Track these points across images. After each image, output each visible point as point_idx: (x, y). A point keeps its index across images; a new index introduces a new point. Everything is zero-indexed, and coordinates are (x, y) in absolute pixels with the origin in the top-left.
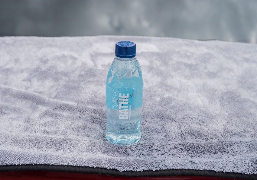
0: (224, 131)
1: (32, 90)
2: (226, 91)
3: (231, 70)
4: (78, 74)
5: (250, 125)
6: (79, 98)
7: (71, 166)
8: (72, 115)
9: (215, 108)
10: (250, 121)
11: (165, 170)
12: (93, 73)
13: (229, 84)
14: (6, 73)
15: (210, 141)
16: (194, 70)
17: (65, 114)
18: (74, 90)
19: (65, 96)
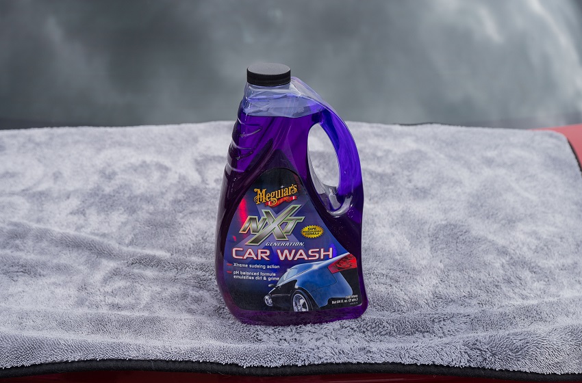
0: (432, 296)
1: (89, 230)
2: (444, 223)
3: (458, 182)
4: (171, 199)
5: (480, 284)
6: (174, 244)
7: (161, 361)
8: (161, 274)
9: (421, 256)
10: (482, 278)
11: (318, 365)
12: (198, 197)
13: (451, 209)
14: (38, 199)
15: (405, 315)
16: (388, 185)
17: (149, 273)
18: (165, 230)
19: (148, 240)
